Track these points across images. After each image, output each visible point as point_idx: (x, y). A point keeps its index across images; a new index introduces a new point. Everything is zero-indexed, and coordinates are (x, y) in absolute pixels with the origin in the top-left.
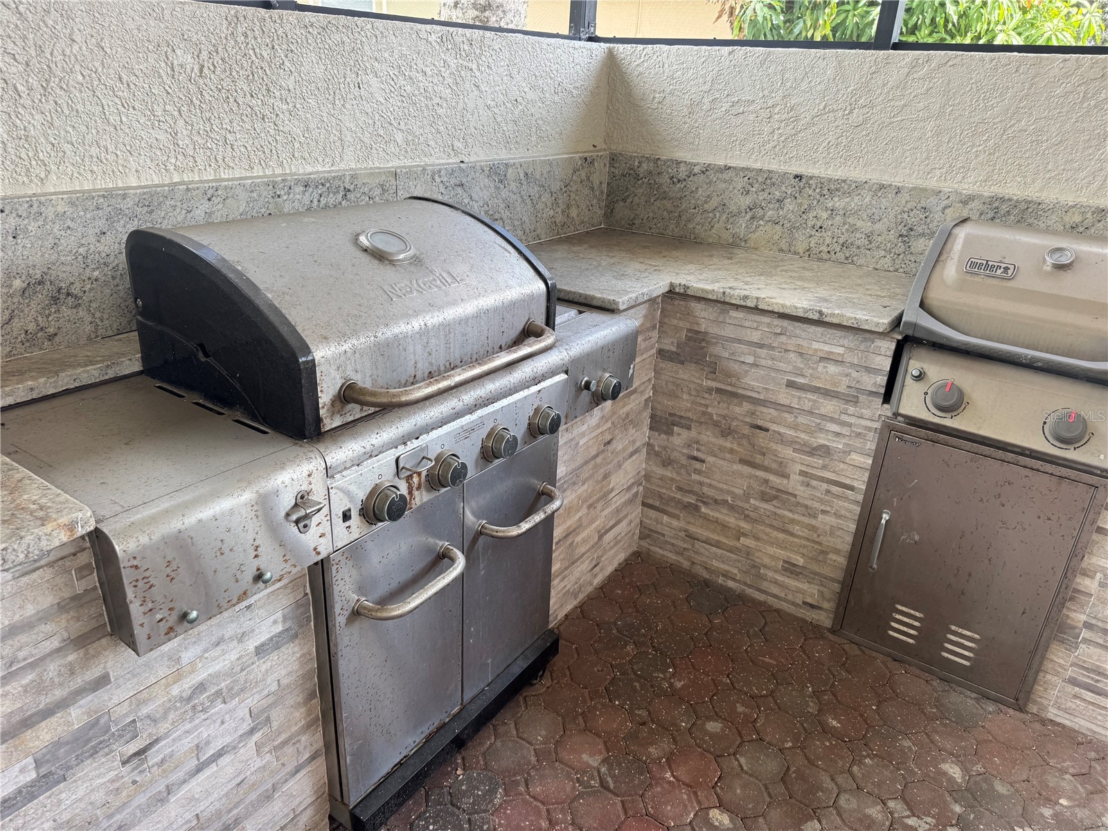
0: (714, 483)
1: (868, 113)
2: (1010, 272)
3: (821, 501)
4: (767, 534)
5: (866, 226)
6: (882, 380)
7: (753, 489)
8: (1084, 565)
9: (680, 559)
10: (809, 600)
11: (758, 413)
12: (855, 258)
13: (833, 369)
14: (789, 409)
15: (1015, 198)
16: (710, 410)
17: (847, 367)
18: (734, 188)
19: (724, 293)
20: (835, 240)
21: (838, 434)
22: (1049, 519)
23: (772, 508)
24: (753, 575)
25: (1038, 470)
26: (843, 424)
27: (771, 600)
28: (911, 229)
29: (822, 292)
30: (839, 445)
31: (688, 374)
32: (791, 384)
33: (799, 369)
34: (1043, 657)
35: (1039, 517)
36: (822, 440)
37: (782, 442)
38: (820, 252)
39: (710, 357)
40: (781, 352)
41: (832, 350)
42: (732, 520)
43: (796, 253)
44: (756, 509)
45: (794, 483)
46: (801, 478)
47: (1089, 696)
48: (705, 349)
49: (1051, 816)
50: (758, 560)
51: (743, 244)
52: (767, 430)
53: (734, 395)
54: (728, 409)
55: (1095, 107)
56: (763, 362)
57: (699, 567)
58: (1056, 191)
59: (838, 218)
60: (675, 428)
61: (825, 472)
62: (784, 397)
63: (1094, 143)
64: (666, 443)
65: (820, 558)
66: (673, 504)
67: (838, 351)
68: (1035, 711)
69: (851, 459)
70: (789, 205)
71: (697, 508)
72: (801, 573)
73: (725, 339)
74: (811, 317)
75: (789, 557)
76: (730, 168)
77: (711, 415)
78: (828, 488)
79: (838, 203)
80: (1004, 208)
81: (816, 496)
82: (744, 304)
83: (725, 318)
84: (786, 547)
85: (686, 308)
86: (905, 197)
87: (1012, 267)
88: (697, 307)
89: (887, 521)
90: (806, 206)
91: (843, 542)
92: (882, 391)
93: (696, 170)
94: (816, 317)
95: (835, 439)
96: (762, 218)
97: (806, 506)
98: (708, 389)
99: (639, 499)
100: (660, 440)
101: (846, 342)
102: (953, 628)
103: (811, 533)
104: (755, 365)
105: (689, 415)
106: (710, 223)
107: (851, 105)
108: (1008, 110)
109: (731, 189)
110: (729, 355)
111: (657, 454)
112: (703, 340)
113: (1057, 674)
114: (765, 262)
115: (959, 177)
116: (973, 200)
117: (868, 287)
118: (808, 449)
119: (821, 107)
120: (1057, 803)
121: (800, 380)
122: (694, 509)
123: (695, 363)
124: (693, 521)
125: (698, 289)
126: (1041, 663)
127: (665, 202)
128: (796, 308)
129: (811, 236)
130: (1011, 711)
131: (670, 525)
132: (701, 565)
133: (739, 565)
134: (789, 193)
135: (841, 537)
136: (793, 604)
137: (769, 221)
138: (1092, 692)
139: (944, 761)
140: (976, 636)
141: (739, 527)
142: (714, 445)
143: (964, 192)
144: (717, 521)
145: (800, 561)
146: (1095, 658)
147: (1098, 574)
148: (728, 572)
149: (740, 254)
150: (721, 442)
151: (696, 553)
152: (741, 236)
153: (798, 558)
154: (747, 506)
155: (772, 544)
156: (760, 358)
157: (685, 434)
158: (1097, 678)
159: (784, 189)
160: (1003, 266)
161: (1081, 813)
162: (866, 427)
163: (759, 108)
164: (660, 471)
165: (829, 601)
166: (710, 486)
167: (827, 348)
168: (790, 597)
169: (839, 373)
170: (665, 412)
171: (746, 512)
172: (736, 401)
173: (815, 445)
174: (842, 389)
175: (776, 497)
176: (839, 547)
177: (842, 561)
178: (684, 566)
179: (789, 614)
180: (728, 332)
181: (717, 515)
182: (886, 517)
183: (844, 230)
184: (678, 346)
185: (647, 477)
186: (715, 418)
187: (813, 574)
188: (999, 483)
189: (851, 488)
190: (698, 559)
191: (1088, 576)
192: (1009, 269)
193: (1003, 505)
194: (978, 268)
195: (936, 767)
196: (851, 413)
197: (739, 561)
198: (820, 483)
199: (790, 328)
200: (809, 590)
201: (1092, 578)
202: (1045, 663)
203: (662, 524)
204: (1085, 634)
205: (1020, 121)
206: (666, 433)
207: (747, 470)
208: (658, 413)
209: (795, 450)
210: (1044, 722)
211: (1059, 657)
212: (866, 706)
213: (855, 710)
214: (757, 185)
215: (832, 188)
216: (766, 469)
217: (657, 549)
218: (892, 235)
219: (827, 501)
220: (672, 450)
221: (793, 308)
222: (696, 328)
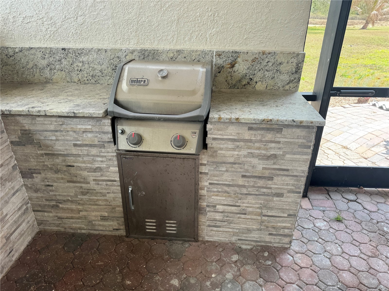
0: (60, 193)
1: (84, 18)
2: (146, 82)
3: (105, 189)
4: (90, 208)
5: (99, 67)
6: (110, 136)
7: (78, 192)
8: (200, 186)
9: (59, 228)
10: (115, 228)
11: (67, 160)
12: (99, 81)
13: (90, 135)
14: (79, 156)
15: (149, 49)
16: (46, 163)
17: (95, 133)
18: (37, 57)
19: (28, 111)
20: (88, 75)
21: (102, 161)
22: (184, 174)
23: (88, 197)
24: (91, 225)
25: (175, 158)
26: (102, 157)
27: (101, 232)
28: (116, 66)
29: (78, 101)
30: (104, 165)
31: (29, 150)
32: (75, 145)
33: (76, 138)
34: (198, 221)
35: (181, 174)
36: (97, 165)
37: (81, 170)
38: (84, 80)
39: (36, 140)
40: (66, 132)
41: (86, 127)
42: (74, 207)
43: (74, 82)
44: (82, 200)
45: (92, 185)
46: (94, 182)
47: (215, 229)
48: (32, 137)
49: (210, 285)
50: (90, 219)
51: (51, 81)
52: (74, 166)
53: (53, 155)
54: (54, 161)
55: (166, 10)
56: (60, 138)
57: (68, 229)
58: (163, 44)
59: (86, 65)
60: (34, 175)
61: (103, 177)
62: (74, 151)
63: (169, 24)
64: (32, 182)
65: (113, 211)
66: (47, 207)
67: (89, 127)
68: (201, 240)
69: (110, 170)
70: (64, 62)
71: (57, 206)
72: (108, 219)
73: (39, 131)
74: (71, 115)
75: (101, 214)
76: (32, 48)
77: (47, 165)
78: (106, 183)
79: (84, 58)
80: (146, 53)
81: (103, 188)
82: (39, 114)
83: (35, 122)
84: (99, 211)
85: (15, 120)
86: (109, 53)
87: (146, 80)
88: (20, 119)
89: (131, 191)
90: (72, 62)
91: (119, 202)
92: (112, 140)
93: (17, 50)
94: (73, 115)
95: (101, 163)
96: (55, 69)
97: (101, 193)
98: (41, 155)
99: (30, 210)
100: (29, 182)
101: (90, 123)
102: (167, 221)
103: (106, 202)
104: (57, 140)
105: (38, 167)
106: (33, 74)
107: (76, 15)
108: (136, 13)
109: (36, 58)
110: (44, 138)
111: (31, 188)
112: (30, 133)
113: (204, 225)
114: (59, 89)
115: (128, 43)
116: (135, 52)
117: (101, 95)
118: (92, 170)
119: (64, 17)
120: (211, 277)
121: (78, 143)
122: (57, 207)
123: (30, 144)
124: (58, 212)
125: (16, 111)
126: (198, 224)
127: (8, 67)
128: (63, 113)
129: (78, 74)
130: (194, 243)
131: (49, 216)
132: (68, 228)
133: (84, 223)
134: (62, 57)
135: (118, 201)
136: (110, 231)
137: (58, 70)
138: (215, 227)
139: (172, 279)
140: (175, 222)
141: (78, 208)
142: (54, 178)
143: (130, 48)
144: (68, 209)
145: (106, 214)
146: (213, 216)
147: (205, 188)
148: (80, 227)
149: (49, 86)
150: (56, 176)
151: (65, 224)
152: (49, 78)
153: (105, 213)
154: (78, 199)
155: (93, 211)
156: (58, 136)
157: (39, 176)
158: (215, 222)
159: (59, 55)
160: (143, 80)
161: (219, 278)
162: (112, 156)
163: (36, 19)
164: (35, 195)
165: (122, 225)
166: (59, 195)
167: (84, 127)
168: (108, 229)
169: (93, 136)
170: (26, 169)
171: (78, 202)
172: (55, 157)
173: (95, 168)
174: (96, 143)
175: (88, 193)
176: (119, 204)
177: (121, 209)
178: (62, 231)
179: (109, 236)
180: (39, 128)
181: (67, 206)
182: (130, 189)
183: (90, 70)
184: (19, 138)
185: (30, 199)
186: (49, 166)
187: (112, 217)
188: (165, 166)
189: (115, 181)
190: (66, 226)
191: (203, 190)
192: (146, 81)
193: (169, 173)
194: (134, 82)
195: (169, 284)
196: (104, 152)
197: (83, 222)
198: (103, 182)
199: (65, 121)
200: (114, 224)
201: (204, 190)
202: (199, 222)
203: (45, 217)
204: (208, 209)
205: (142, 18)
206: (30, 178)
207: (72, 185)
208: (23, 170)
209: (88, 172)
210: (204, 242)
211: (203, 219)
212: (141, 267)
213: (137, 271)
214: (47, 55)
215: (79, 53)
216: (80, 182)
217: (48, 228)
218: (110, 70)
219: (108, 188)
220: (37, 185)
221: (61, 113)
222: (23, 128)
